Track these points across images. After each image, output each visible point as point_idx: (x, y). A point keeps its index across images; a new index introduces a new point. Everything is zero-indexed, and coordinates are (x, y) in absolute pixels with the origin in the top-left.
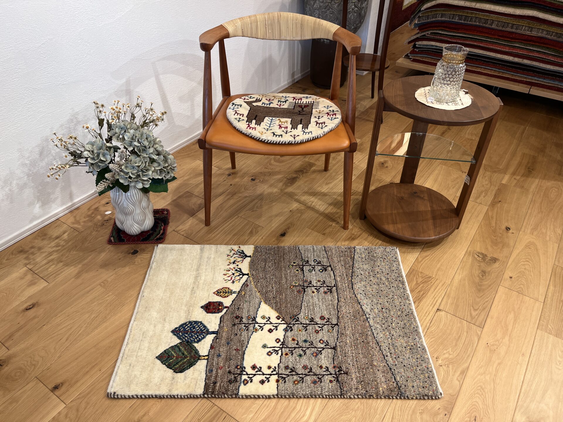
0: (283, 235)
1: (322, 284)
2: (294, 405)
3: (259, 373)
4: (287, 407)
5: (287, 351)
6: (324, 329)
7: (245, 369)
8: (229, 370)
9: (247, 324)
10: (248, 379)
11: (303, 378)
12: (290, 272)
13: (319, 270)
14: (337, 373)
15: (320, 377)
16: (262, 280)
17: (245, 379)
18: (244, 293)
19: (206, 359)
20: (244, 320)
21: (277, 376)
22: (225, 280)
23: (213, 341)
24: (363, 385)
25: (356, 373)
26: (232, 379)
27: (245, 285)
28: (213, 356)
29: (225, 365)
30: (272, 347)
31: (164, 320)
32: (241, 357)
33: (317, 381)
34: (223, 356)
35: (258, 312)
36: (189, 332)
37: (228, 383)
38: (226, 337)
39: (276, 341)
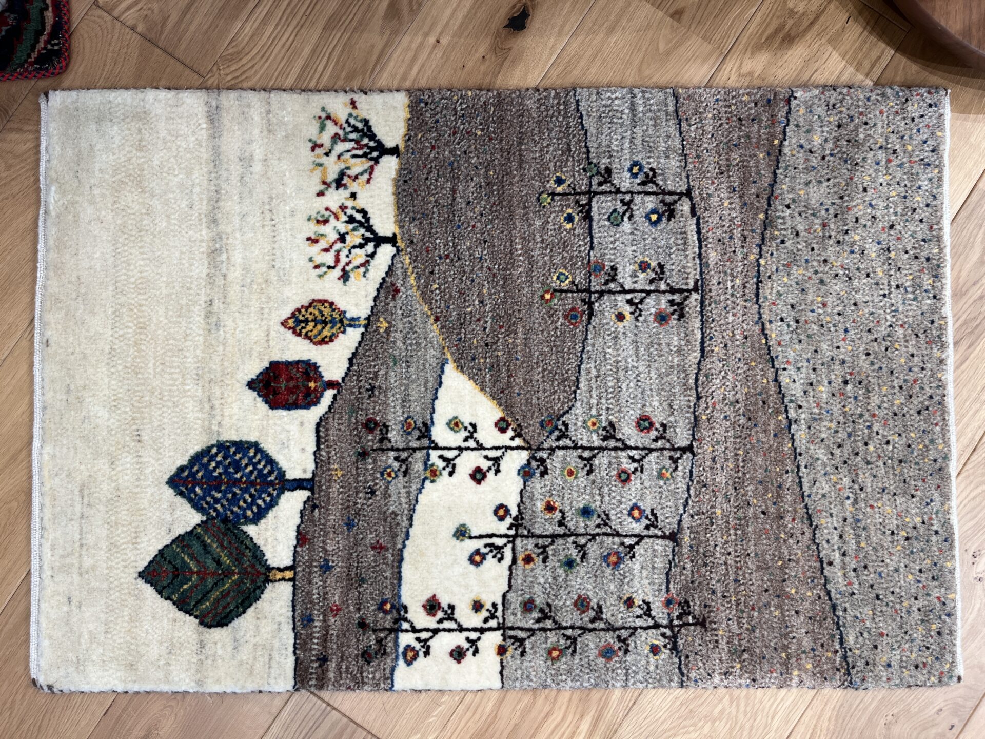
0: (517, 23)
1: (652, 281)
3: (447, 624)
4: (527, 711)
5: (530, 547)
6: (646, 466)
7: (406, 612)
8: (361, 618)
9: (404, 450)
10: (418, 646)
11: (574, 640)
12: (543, 228)
13: (647, 217)
14: (676, 622)
15: (624, 634)
16: (444, 268)
17: (408, 646)
18: (385, 325)
19: (290, 580)
20: (395, 436)
21: (499, 633)
22: (317, 267)
23: (301, 517)
24: (746, 663)
25: (731, 622)
26: (371, 646)
27: (388, 287)
28: (307, 570)
29: (347, 600)
30: (484, 533)
31: (138, 438)
32: (392, 574)
33: (616, 648)
34: (338, 569)
35: (436, 402)
36: (225, 483)
37: (361, 662)
38: (340, 502)
39: (496, 512)
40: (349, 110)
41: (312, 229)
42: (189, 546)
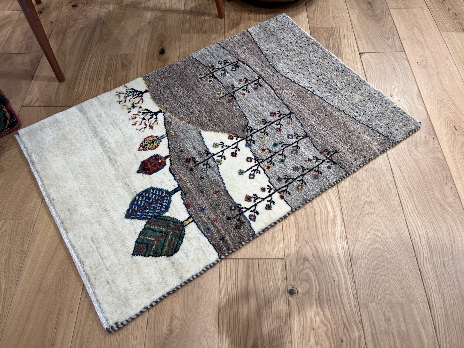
0: (162, 52)
1: (246, 83)
2: (312, 209)
3: (257, 201)
4: (307, 215)
5: (266, 164)
6: (282, 124)
7: (241, 205)
8: (226, 217)
9: (204, 161)
10: (253, 213)
11: (303, 180)
12: (204, 86)
13: (232, 70)
14: (328, 156)
15: (316, 169)
16: (181, 110)
17: (250, 215)
18: (173, 133)
19: (192, 221)
20: (198, 159)
21: (277, 193)
22: (140, 130)
23: (183, 199)
24: (358, 154)
25: (344, 147)
26: (237, 223)
27: (167, 123)
28: (196, 214)
29: (218, 215)
30: (249, 168)
31: (105, 210)
32: (227, 197)
33: (317, 174)
34: (207, 207)
35: (205, 143)
36: (148, 206)
37: (237, 230)
38: (194, 187)
39: (247, 161)
40: (125, 88)
41: (132, 122)
42: (146, 233)
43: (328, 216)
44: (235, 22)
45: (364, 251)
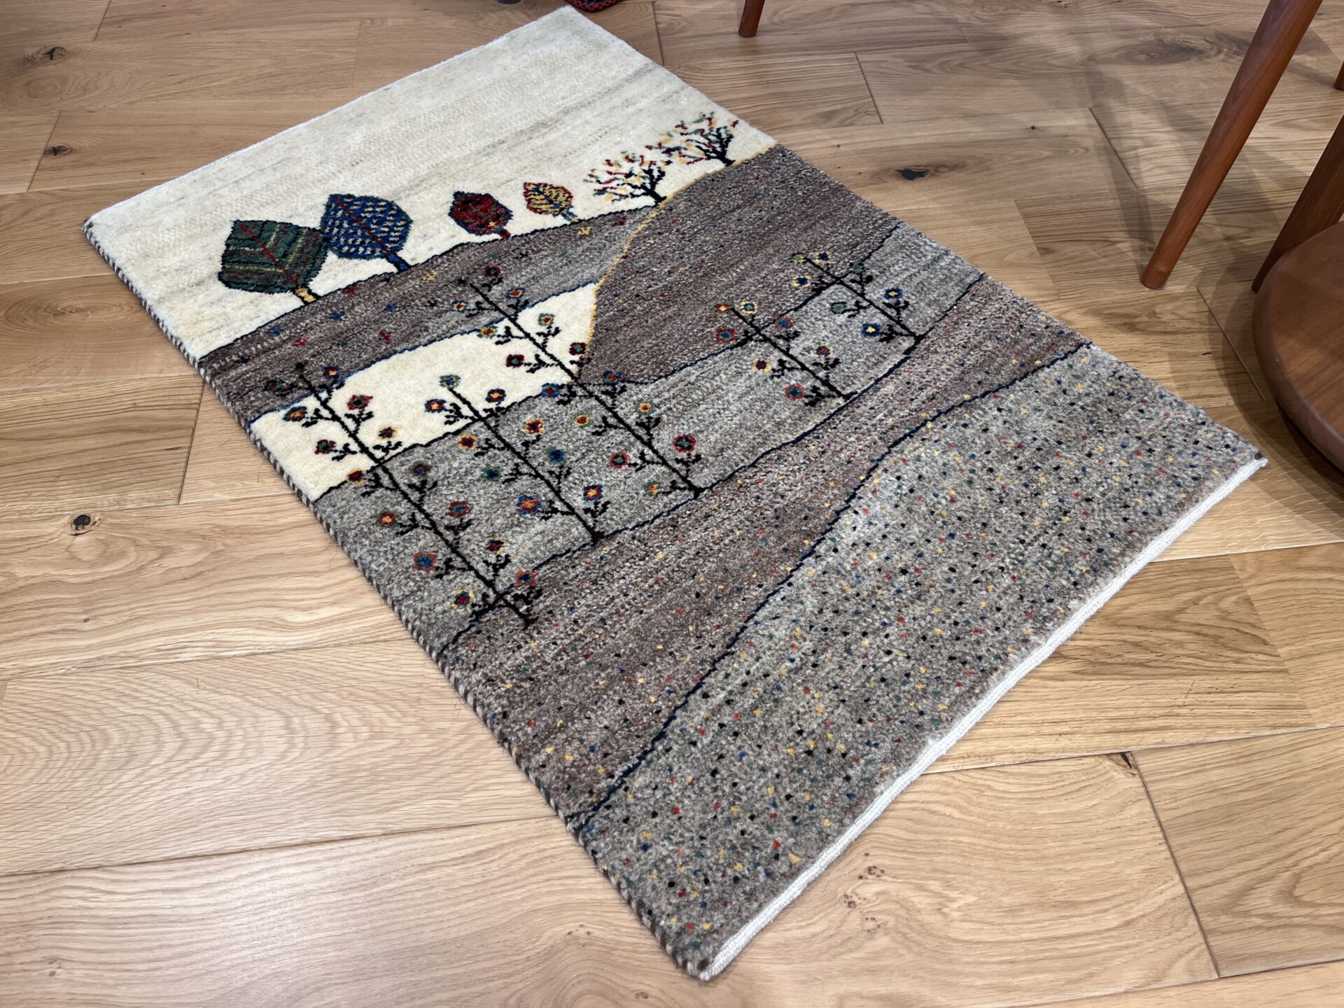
0: (909, 174)
1: (816, 364)
2: (324, 567)
3: (349, 422)
5: (481, 436)
6: (646, 470)
7: (338, 388)
8: (307, 362)
9: (491, 303)
10: (310, 414)
11: (414, 526)
12: (775, 272)
13: (866, 326)
14: (508, 597)
15: (457, 562)
16: (672, 237)
17: (304, 408)
18: (587, 232)
19: (305, 302)
20: (496, 292)
21: (372, 463)
22: (591, 175)
23: (370, 278)
24: (518, 691)
25: (553, 647)
26: (283, 382)
27: (619, 217)
28: (324, 307)
29: (316, 345)
30: (464, 396)
31: (355, 164)
32: (368, 359)
33: (436, 564)
34: (341, 324)
35: (554, 297)
36: (360, 223)
37: (262, 384)
38: (406, 292)
39: (492, 392)
40: (728, 124)
41: (617, 158)
42: (285, 233)
43: (296, 608)
44: (1137, 320)
45: (157, 704)
